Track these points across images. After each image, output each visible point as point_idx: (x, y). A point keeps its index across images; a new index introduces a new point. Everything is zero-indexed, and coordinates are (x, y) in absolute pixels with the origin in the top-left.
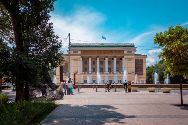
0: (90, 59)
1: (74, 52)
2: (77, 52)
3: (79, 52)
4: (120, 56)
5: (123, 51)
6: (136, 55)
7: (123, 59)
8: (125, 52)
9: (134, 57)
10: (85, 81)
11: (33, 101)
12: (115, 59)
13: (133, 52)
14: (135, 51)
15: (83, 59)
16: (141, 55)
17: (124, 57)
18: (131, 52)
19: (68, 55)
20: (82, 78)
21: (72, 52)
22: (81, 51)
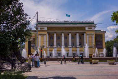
0: (55, 35)
1: (41, 28)
2: (44, 29)
3: (46, 29)
4: (81, 31)
5: (85, 27)
8: (87, 29)
9: (94, 32)
10: (50, 54)
11: (3, 74)
12: (78, 34)
13: (93, 29)
14: (95, 27)
15: (49, 35)
16: (100, 31)
17: (85, 33)
18: (92, 28)
19: (36, 31)
20: (48, 51)
21: (39, 29)
22: (48, 27)
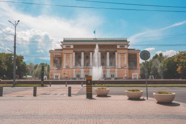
0: (83, 53)
1: (66, 47)
2: (70, 47)
3: (72, 47)
4: (112, 50)
5: (116, 45)
6: (128, 49)
7: (116, 53)
8: (118, 47)
9: (126, 51)
10: (78, 76)
12: (108, 53)
13: (126, 47)
14: (128, 45)
15: (76, 54)
16: (134, 50)
17: (116, 51)
18: (124, 47)
19: (62, 50)
20: (74, 72)
21: (64, 47)
22: (74, 45)
